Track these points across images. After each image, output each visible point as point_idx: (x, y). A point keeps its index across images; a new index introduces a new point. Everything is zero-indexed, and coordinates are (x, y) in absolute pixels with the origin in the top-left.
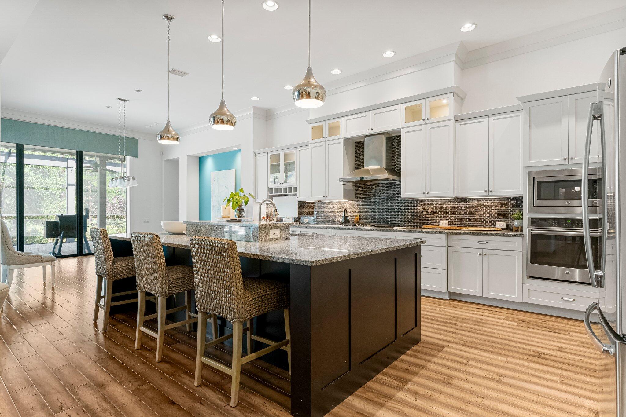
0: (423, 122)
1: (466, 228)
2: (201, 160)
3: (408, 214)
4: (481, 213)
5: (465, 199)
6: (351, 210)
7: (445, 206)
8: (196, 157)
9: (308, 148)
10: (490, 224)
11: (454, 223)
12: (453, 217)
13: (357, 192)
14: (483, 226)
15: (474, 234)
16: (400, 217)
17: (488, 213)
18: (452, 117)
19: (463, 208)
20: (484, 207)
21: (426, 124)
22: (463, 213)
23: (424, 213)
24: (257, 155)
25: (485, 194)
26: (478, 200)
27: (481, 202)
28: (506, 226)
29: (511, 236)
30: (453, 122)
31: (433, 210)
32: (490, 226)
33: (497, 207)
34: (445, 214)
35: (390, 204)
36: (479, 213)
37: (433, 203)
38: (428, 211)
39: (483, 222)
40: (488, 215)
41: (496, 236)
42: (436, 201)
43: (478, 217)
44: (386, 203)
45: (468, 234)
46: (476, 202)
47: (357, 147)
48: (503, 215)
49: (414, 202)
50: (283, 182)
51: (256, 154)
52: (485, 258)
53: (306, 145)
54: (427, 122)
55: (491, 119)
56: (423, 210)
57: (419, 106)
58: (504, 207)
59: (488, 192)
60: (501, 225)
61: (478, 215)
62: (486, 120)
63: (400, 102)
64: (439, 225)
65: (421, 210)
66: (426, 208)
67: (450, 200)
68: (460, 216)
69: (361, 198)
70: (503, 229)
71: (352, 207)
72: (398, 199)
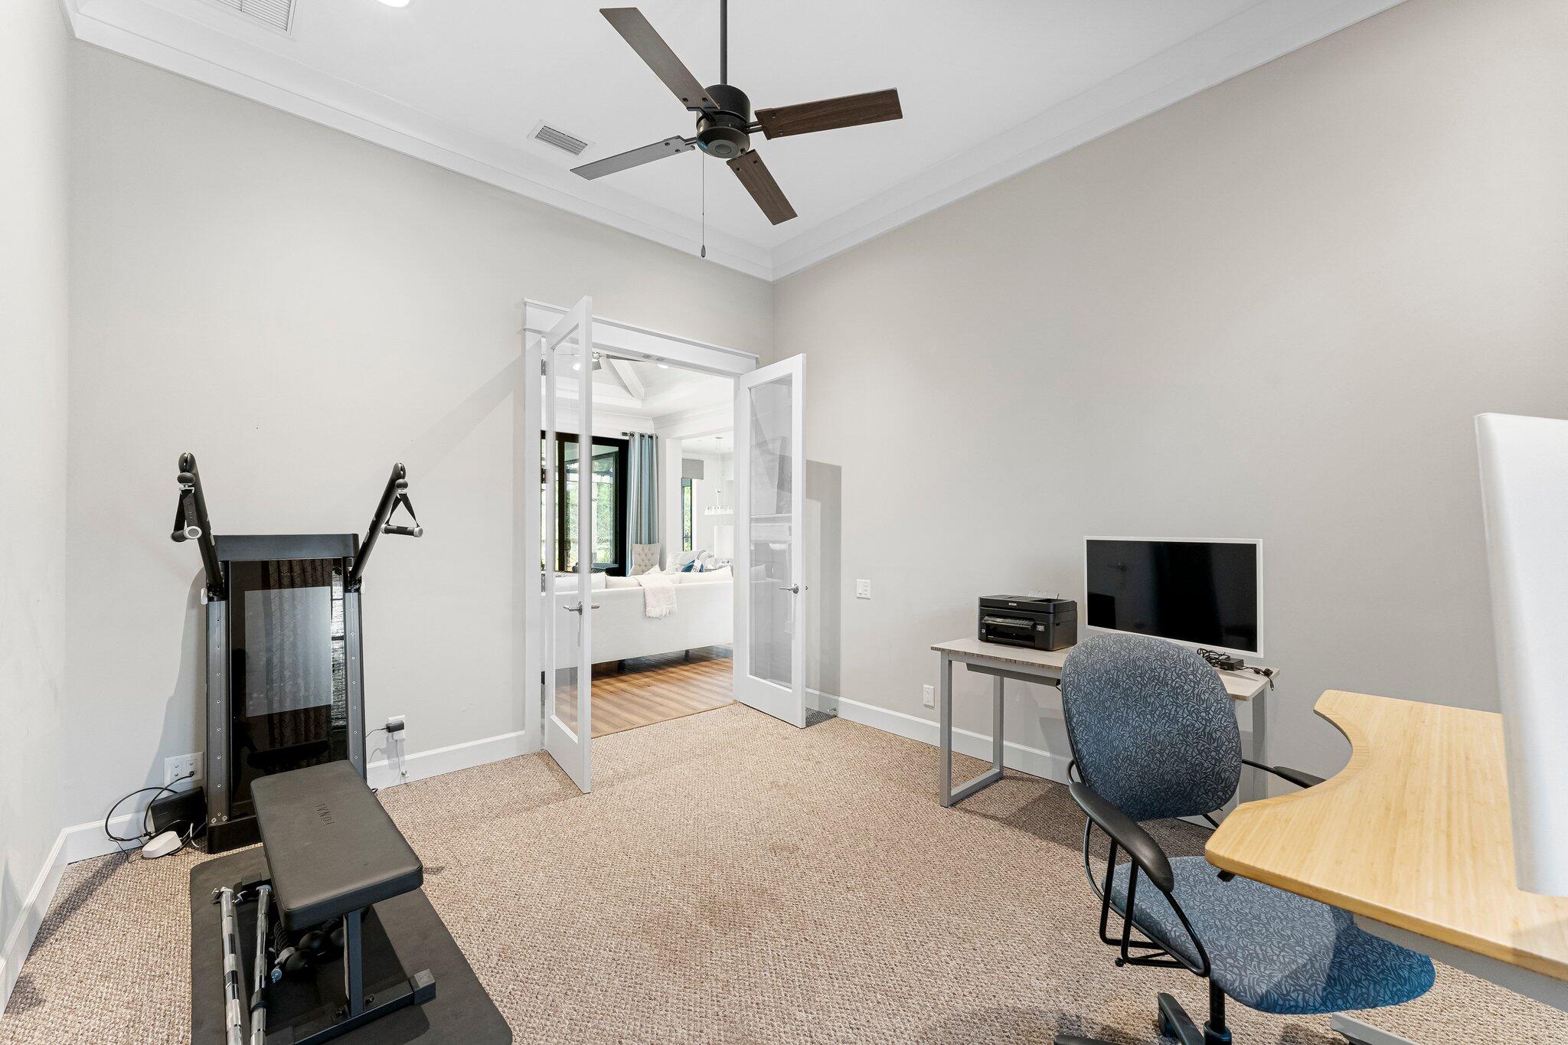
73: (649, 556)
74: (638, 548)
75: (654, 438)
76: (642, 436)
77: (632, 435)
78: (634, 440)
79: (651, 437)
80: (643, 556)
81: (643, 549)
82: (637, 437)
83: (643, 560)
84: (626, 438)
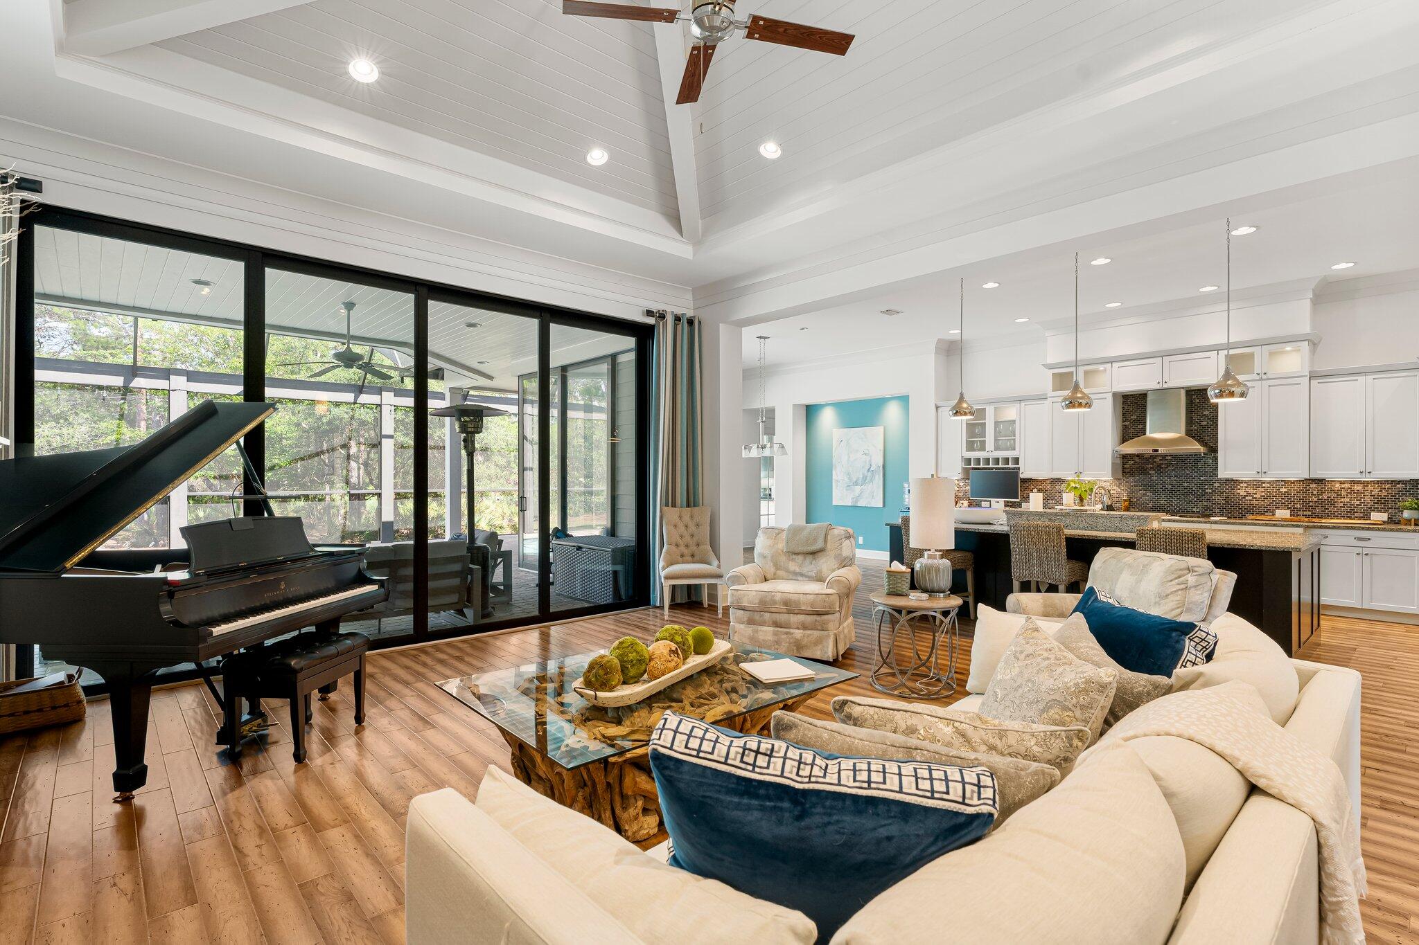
0: (1258, 377)
1: (1328, 521)
2: (810, 411)
3: (1219, 499)
4: (1347, 500)
5: (1320, 481)
6: (1115, 492)
7: (1284, 490)
8: (803, 405)
9: (1045, 402)
10: (1362, 515)
11: (1299, 513)
12: (1298, 505)
13: (1125, 466)
14: (1350, 518)
15: (1348, 528)
16: (1206, 504)
17: (1357, 500)
18: (1307, 374)
19: (1315, 492)
20: (1351, 492)
21: (1261, 379)
22: (1316, 499)
23: (1247, 498)
24: (940, 410)
25: (1359, 475)
26: (1342, 483)
27: (1347, 486)
28: (1389, 518)
29: (1409, 531)
30: (1308, 378)
31: (1263, 494)
32: (1360, 518)
33: (1373, 493)
34: (1285, 501)
35: (1186, 484)
36: (1342, 500)
37: (1264, 485)
38: (1255, 496)
39: (1350, 512)
40: (1358, 503)
41: (1385, 531)
42: (1269, 482)
43: (1342, 505)
44: (1180, 483)
45: (1339, 528)
46: (1337, 485)
47: (1124, 403)
48: (1381, 503)
49: (1232, 483)
50: (993, 449)
51: (937, 408)
52: (1367, 559)
53: (1042, 398)
54: (1264, 377)
55: (1370, 378)
56: (1245, 494)
57: (1251, 355)
58: (1384, 493)
59: (1364, 473)
60: (1379, 517)
61: (1341, 502)
62: (1361, 379)
63: (1217, 348)
64: (1274, 515)
65: (1243, 493)
66: (1251, 491)
67: (1293, 482)
68: (1311, 504)
69: (1132, 475)
70: (1384, 522)
71: (1115, 488)
72: (1202, 479)
73: (693, 528)
74: (673, 514)
75: (696, 323)
76: (678, 319)
77: (662, 316)
78: (665, 325)
79: (690, 322)
80: (682, 529)
81: (680, 517)
82: (670, 320)
83: (681, 536)
84: (651, 321)
